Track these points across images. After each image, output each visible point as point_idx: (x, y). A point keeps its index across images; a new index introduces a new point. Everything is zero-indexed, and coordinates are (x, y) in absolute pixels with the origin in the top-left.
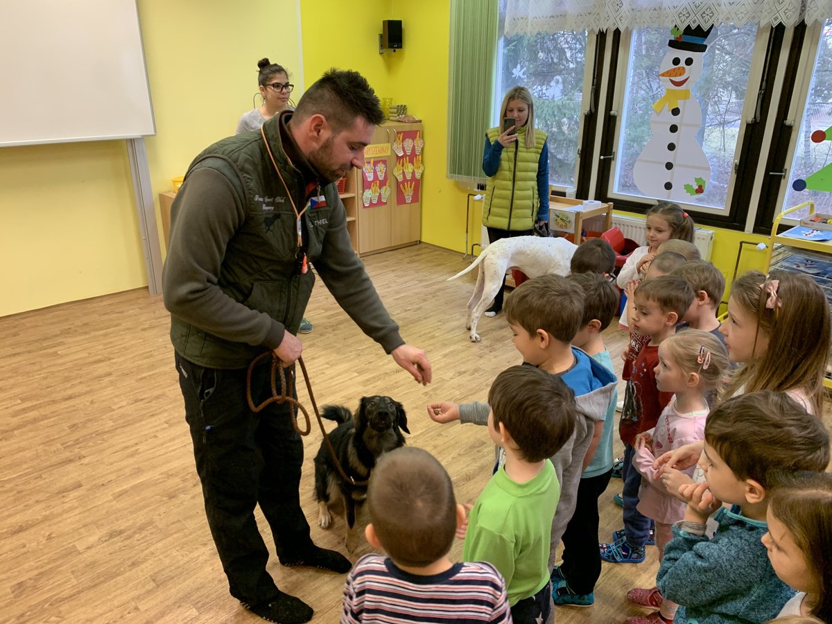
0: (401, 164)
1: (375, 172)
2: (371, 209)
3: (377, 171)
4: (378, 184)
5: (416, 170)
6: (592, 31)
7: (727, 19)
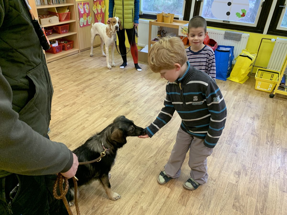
0: (96, 5)
1: (84, 9)
2: (84, 28)
3: (85, 8)
4: (86, 15)
5: (102, 8)
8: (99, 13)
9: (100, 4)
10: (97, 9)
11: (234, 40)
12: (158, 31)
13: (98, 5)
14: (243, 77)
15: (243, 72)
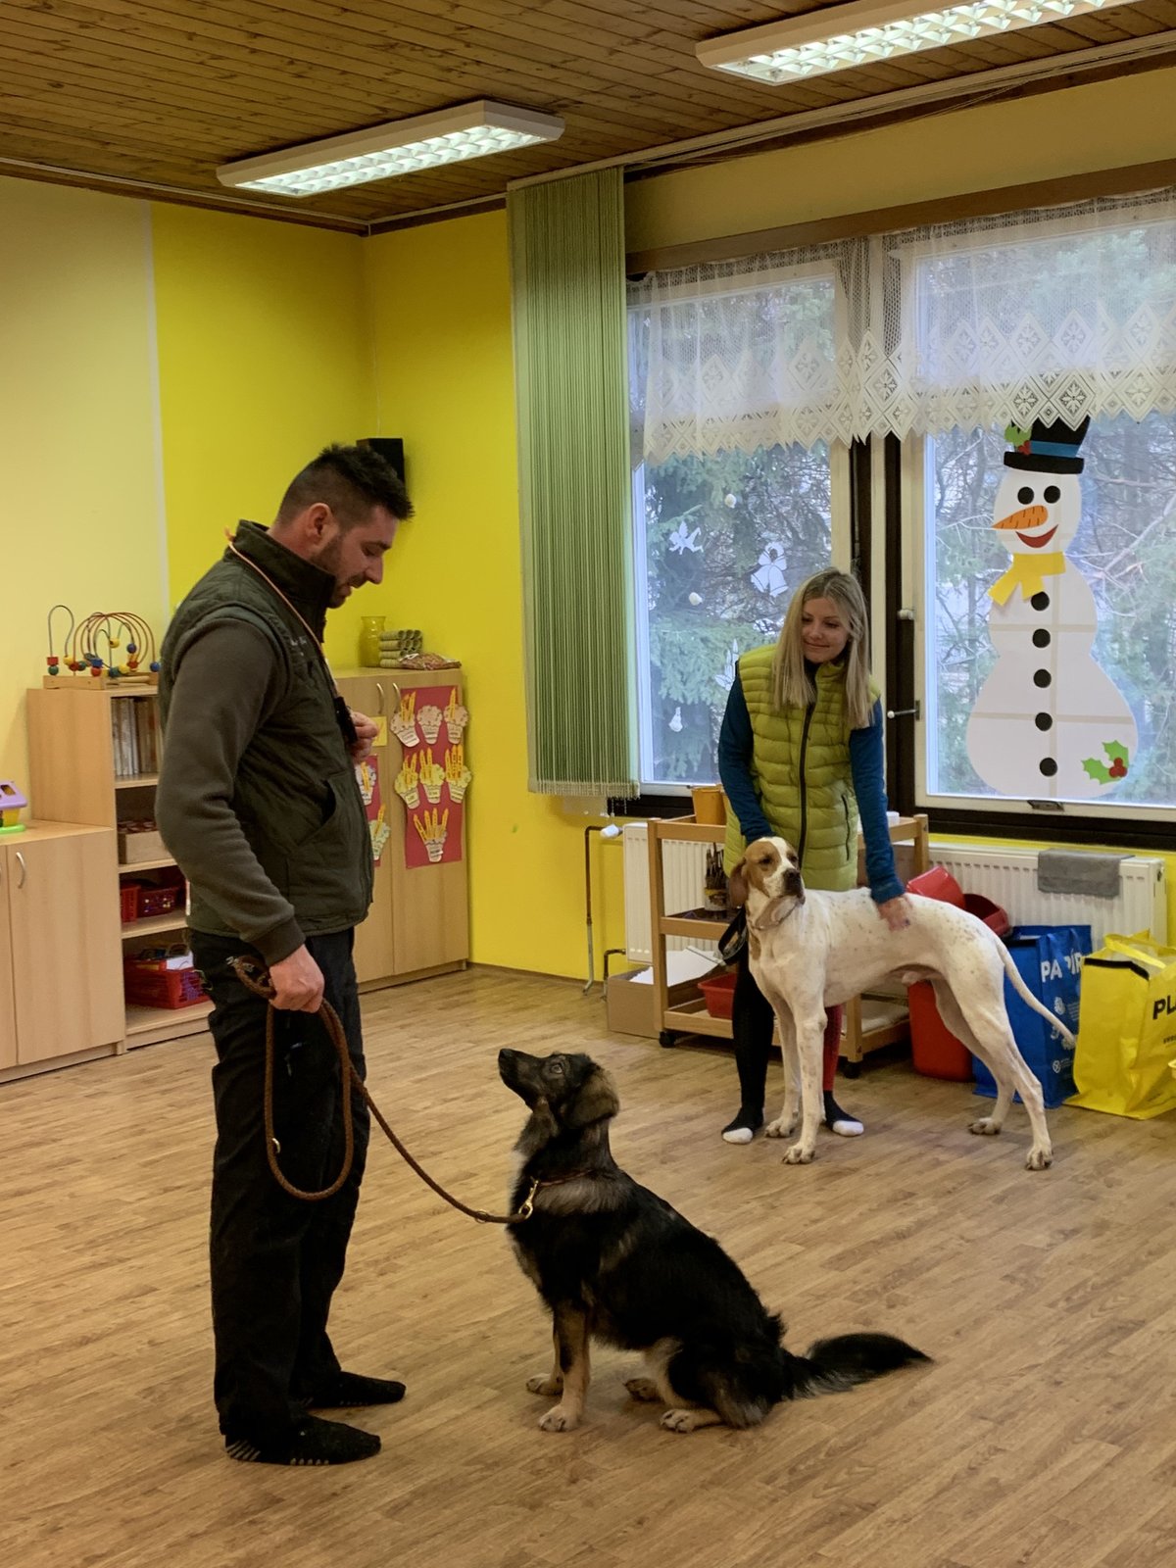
0: (413, 767)
5: (451, 782)
6: (838, 441)
7: (1112, 404)
8: (430, 807)
9: (439, 760)
10: (420, 787)
11: (1087, 893)
12: (708, 871)
13: (425, 768)
14: (1139, 1083)
15: (1131, 1053)
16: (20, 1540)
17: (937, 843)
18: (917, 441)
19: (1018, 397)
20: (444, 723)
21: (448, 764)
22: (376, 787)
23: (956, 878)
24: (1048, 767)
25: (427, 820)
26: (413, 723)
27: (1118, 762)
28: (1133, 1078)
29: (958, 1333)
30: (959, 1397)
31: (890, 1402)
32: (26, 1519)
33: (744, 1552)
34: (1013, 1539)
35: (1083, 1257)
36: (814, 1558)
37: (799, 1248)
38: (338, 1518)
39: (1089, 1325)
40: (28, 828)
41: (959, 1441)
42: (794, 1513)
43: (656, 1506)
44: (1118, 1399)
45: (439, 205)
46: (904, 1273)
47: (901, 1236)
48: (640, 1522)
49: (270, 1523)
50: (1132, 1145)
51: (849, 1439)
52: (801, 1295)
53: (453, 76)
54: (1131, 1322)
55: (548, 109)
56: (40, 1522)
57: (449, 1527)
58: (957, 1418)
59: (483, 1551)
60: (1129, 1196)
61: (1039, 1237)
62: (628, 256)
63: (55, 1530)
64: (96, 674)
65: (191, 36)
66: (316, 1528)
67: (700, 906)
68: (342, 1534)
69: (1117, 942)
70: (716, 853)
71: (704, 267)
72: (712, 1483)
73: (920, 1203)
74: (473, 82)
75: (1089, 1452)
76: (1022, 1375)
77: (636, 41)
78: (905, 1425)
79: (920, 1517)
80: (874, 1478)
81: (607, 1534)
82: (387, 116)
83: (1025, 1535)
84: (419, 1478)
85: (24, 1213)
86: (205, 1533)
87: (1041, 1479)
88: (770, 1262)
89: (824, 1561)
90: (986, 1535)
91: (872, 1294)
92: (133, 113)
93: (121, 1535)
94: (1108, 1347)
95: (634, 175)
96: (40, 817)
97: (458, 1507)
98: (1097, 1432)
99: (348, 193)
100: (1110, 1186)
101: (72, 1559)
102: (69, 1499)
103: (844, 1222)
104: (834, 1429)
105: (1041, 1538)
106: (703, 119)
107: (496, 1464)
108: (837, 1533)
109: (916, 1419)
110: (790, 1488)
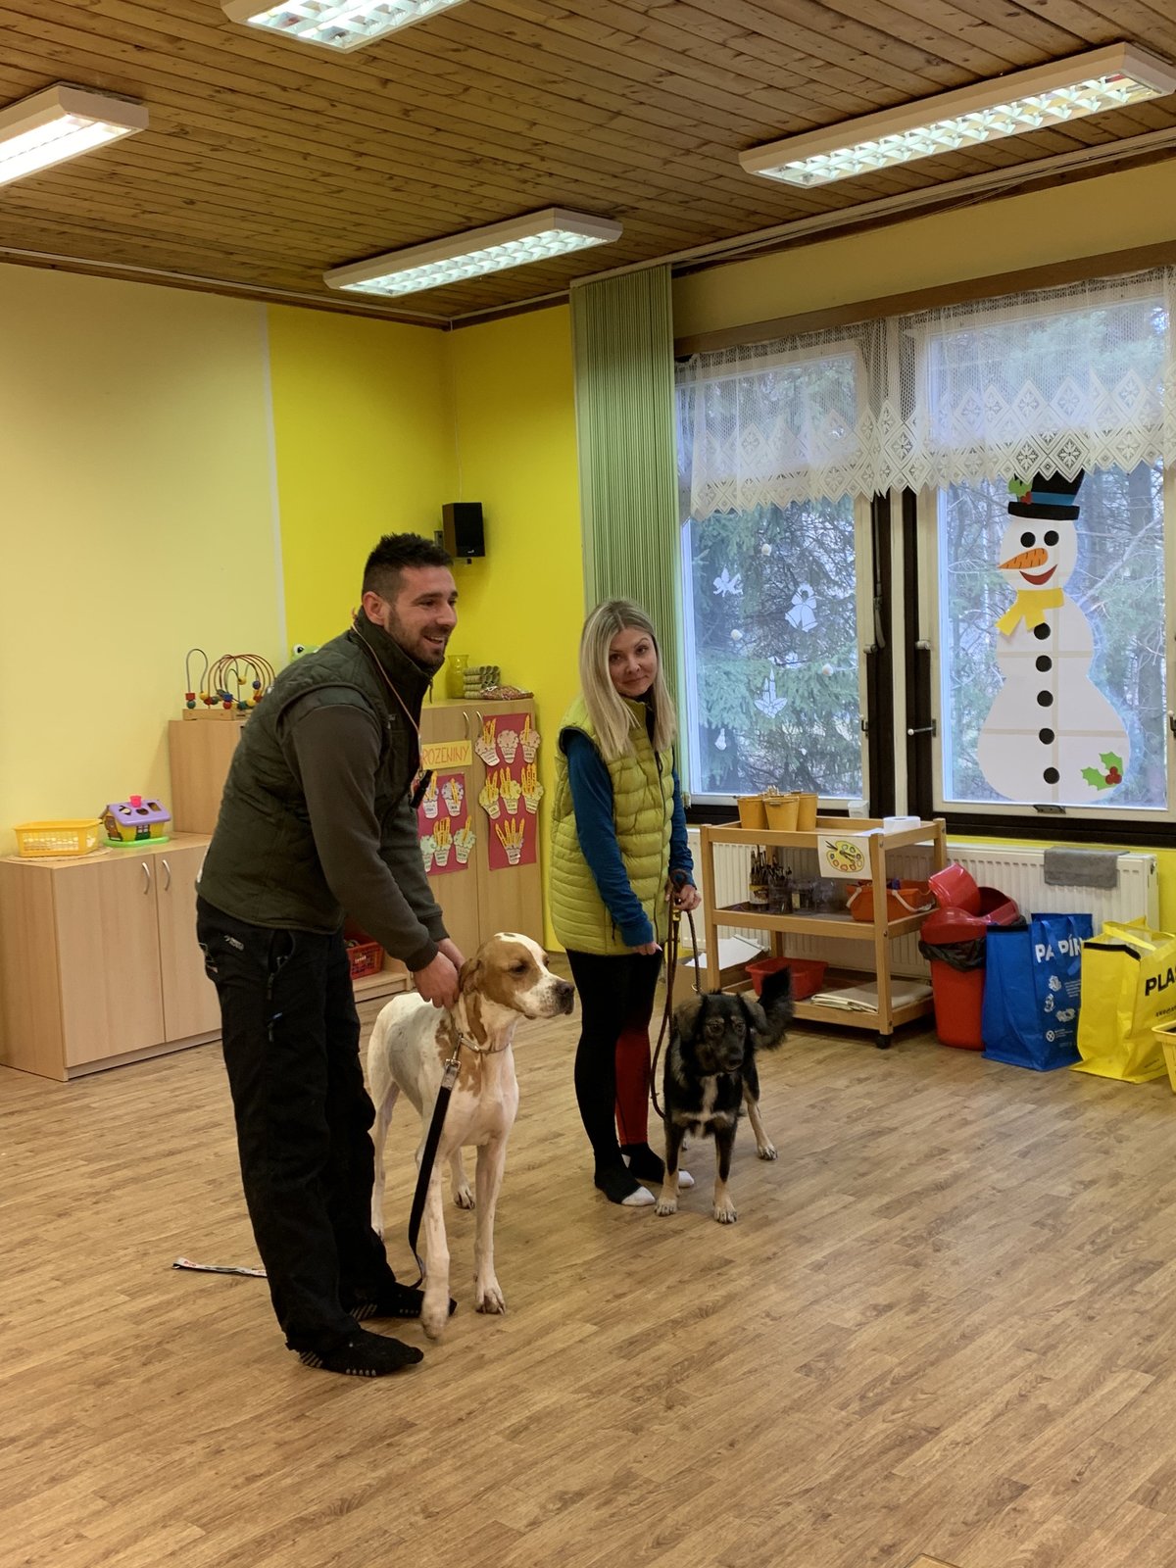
0: (495, 783)
1: (441, 801)
3: (445, 796)
4: (448, 825)
5: (527, 796)
6: (861, 496)
7: (1105, 459)
8: (510, 817)
9: (516, 777)
10: (500, 799)
11: (1088, 885)
12: (753, 870)
13: (504, 783)
14: (1135, 1051)
15: (1126, 1026)
16: (188, 1461)
17: (955, 843)
18: (931, 495)
19: (1020, 454)
20: (520, 745)
21: (523, 779)
22: (463, 801)
23: (970, 872)
24: (1051, 776)
25: (507, 829)
26: (494, 746)
27: (1113, 771)
28: (1129, 1047)
29: (998, 1273)
30: (1004, 1331)
31: (943, 1336)
32: (193, 1442)
33: (826, 1471)
34: (1065, 1460)
35: (1103, 1204)
36: (889, 1477)
37: (852, 1199)
38: (465, 1441)
39: (1114, 1265)
40: (171, 839)
41: (1008, 1370)
42: (868, 1436)
43: (744, 1429)
44: (1148, 1332)
45: (510, 302)
46: (944, 1221)
47: (940, 1187)
48: (732, 1445)
49: (405, 1446)
50: (1136, 1105)
51: (910, 1369)
52: (856, 1240)
53: (528, 187)
54: (1151, 1262)
55: (609, 214)
56: (205, 1445)
57: (563, 1449)
58: (1005, 1349)
59: (595, 1471)
60: (1138, 1150)
61: (1061, 1187)
62: (676, 342)
63: (219, 1452)
64: (227, 707)
65: (306, 156)
66: (446, 1451)
67: (744, 900)
68: (469, 1456)
69: (1115, 929)
70: (759, 854)
71: (741, 348)
72: (791, 1408)
73: (954, 1158)
74: (546, 190)
75: (1126, 1380)
76: (1058, 1311)
77: (688, 152)
78: (959, 1356)
79: (980, 1439)
80: (935, 1404)
81: (702, 1456)
82: (472, 224)
83: (1077, 1456)
84: (533, 1404)
85: (175, 1171)
86: (349, 1454)
87: (1084, 1406)
88: (828, 1210)
89: (898, 1480)
90: (1041, 1457)
91: (919, 1239)
92: (254, 226)
93: (276, 1456)
94: (1132, 1286)
95: (680, 271)
96: (181, 830)
97: (569, 1431)
98: (1131, 1362)
99: (435, 293)
100: (1121, 1142)
101: (234, 1478)
102: (228, 1425)
103: (888, 1175)
104: (897, 1361)
105: (1091, 1459)
106: (741, 221)
107: (600, 1392)
108: (907, 1455)
109: (968, 1351)
110: (863, 1412)
